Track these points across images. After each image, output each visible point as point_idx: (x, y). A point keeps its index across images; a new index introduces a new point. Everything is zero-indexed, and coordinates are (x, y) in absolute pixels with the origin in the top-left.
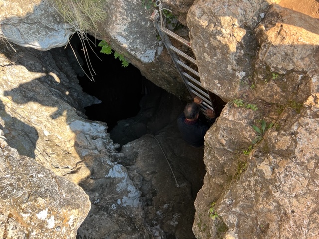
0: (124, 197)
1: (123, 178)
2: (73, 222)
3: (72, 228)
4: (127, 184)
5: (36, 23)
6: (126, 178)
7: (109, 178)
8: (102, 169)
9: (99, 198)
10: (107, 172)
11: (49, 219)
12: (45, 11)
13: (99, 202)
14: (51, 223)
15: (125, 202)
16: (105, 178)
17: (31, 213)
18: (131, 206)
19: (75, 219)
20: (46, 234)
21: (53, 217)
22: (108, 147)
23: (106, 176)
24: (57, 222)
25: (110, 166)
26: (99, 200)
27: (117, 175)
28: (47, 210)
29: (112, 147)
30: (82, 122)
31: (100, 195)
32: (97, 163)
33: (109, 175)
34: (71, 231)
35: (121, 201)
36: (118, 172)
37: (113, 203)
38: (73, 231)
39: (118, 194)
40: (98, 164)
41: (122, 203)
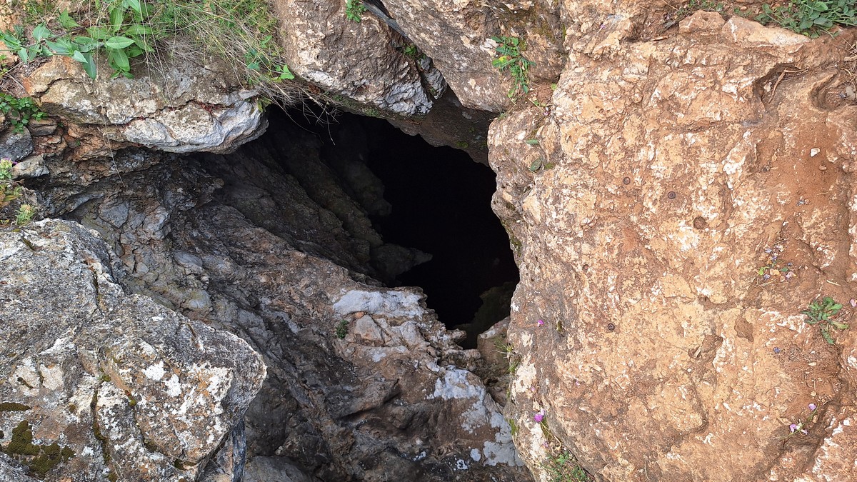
0: (487, 444)
1: (475, 399)
2: (219, 389)
3: (217, 399)
4: (487, 412)
5: (188, 102)
6: (481, 398)
7: (439, 400)
8: (417, 382)
9: (424, 450)
10: (432, 389)
11: (167, 380)
12: (198, 77)
13: (427, 458)
14: (174, 387)
15: (493, 457)
16: (427, 401)
17: (132, 368)
18: (511, 464)
19: (222, 384)
20: (166, 405)
21: (175, 378)
22: (434, 339)
23: (431, 397)
24: (184, 386)
25: (436, 373)
26: (424, 453)
27: (457, 393)
28: (161, 363)
29: (445, 337)
30: (362, 292)
31: (426, 441)
32: (404, 370)
33: (437, 393)
34: (215, 403)
35: (481, 452)
36: (458, 385)
37: (459, 457)
38: (218, 404)
39: (469, 437)
40: (406, 373)
41: (484, 459)
